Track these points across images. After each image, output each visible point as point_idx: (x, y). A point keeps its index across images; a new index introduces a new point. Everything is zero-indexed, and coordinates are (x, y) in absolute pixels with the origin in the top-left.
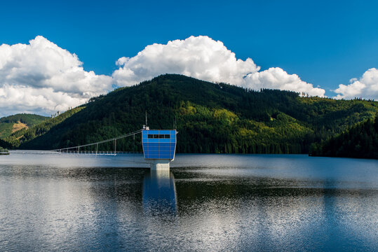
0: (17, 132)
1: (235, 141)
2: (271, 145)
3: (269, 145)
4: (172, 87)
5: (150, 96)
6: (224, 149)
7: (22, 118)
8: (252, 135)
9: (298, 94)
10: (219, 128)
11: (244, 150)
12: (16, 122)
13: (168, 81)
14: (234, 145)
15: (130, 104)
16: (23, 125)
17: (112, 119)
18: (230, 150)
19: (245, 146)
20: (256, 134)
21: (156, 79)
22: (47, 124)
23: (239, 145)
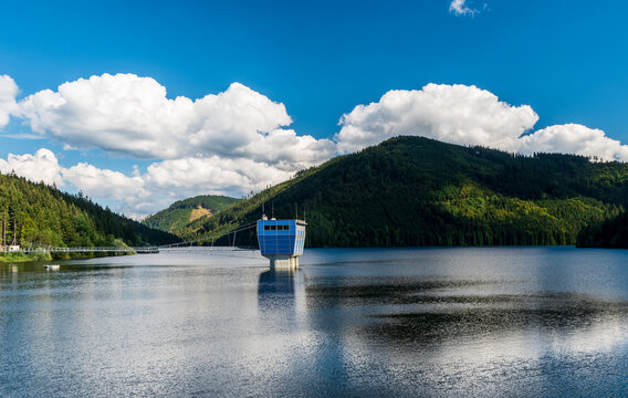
0: (195, 222)
1: (488, 228)
2: (541, 232)
3: (537, 233)
4: (406, 155)
5: (373, 167)
6: (472, 239)
7: (204, 201)
8: (514, 220)
9: (588, 158)
10: (466, 211)
11: (501, 240)
12: (196, 207)
13: (401, 145)
14: (487, 234)
15: (345, 179)
16: (206, 212)
17: (318, 201)
18: (481, 240)
19: (502, 234)
20: (519, 217)
21: (384, 144)
22: (235, 209)
23: (494, 233)
